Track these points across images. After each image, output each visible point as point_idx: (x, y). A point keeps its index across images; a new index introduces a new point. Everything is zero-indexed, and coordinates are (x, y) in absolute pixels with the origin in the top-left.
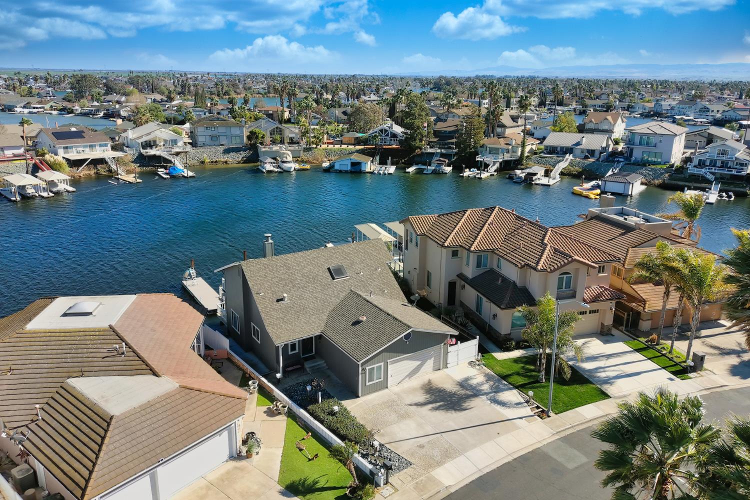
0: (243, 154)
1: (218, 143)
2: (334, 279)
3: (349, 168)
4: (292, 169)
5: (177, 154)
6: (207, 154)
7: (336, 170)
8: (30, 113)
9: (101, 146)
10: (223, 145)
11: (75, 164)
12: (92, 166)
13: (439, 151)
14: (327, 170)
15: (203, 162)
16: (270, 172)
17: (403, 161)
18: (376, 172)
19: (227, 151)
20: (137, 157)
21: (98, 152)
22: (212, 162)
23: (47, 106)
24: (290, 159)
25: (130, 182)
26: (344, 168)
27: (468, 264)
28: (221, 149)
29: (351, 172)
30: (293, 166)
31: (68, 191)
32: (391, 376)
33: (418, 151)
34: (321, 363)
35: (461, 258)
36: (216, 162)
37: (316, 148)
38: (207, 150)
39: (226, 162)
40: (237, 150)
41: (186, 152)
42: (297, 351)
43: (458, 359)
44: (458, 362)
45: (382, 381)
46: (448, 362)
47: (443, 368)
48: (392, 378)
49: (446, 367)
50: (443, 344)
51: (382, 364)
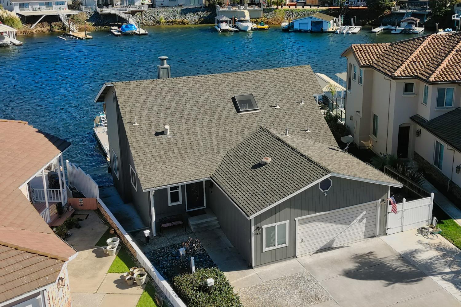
0: (201, 14)
1: (176, 3)
2: (238, 111)
3: (309, 28)
4: (249, 29)
5: (133, 13)
6: (163, 15)
7: (296, 30)
10: (181, 6)
11: (29, 20)
12: (46, 23)
13: (410, 11)
14: (286, 30)
15: (158, 23)
16: (225, 31)
17: (370, 22)
18: (338, 31)
19: (184, 12)
20: (93, 16)
21: (54, 10)
22: (168, 22)
24: (248, 17)
25: (79, 38)
26: (303, 28)
27: (425, 102)
28: (179, 9)
29: (311, 32)
30: (250, 25)
31: (14, 44)
32: (302, 241)
33: (387, 12)
34: (211, 219)
35: (417, 94)
36: (172, 22)
37: (277, 8)
38: (164, 10)
39: (182, 23)
40: (195, 11)
41: (142, 11)
42: (180, 202)
43: (402, 223)
44: (402, 227)
45: (286, 247)
46: (388, 227)
47: (380, 235)
48: (303, 243)
49: (384, 233)
50: (380, 200)
51: (287, 222)
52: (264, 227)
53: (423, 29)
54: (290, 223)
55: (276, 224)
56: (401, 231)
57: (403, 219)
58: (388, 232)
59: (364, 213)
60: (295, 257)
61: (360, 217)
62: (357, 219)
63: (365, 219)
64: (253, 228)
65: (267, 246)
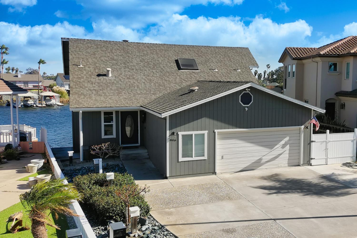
32: (222, 157)
43: (327, 155)
44: (326, 159)
45: (205, 160)
46: (312, 157)
47: (304, 164)
48: (223, 161)
49: (308, 163)
50: (303, 127)
51: (206, 132)
52: (181, 134)
54: (209, 134)
55: (194, 133)
56: (325, 164)
57: (327, 151)
58: (312, 162)
59: (287, 139)
60: (214, 173)
61: (283, 142)
62: (280, 144)
63: (288, 145)
64: (168, 133)
65: (183, 156)
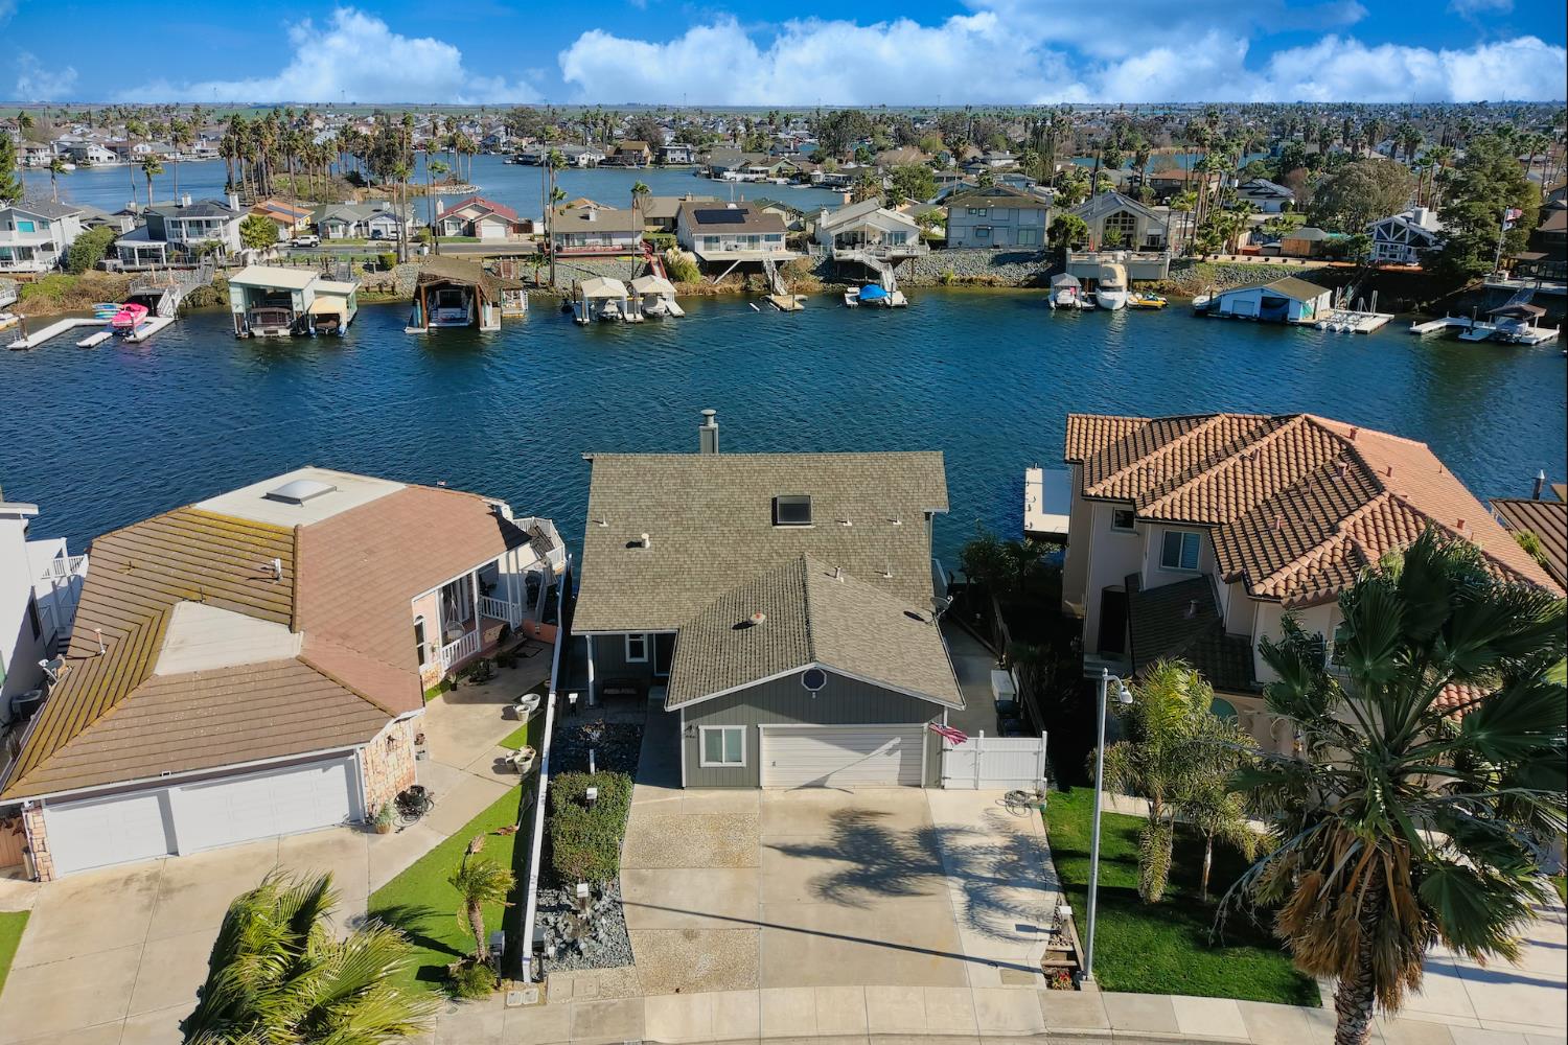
0: (1033, 267)
1: (988, 242)
2: (773, 523)
3: (1256, 311)
4: (1119, 305)
5: (896, 262)
6: (953, 266)
7: (1224, 313)
8: (745, 180)
9: (768, 239)
10: (997, 247)
12: (741, 275)
13: (1531, 285)
14: (1205, 313)
15: (943, 281)
16: (1065, 308)
17: (1425, 304)
18: (1324, 325)
19: (999, 261)
20: (822, 264)
21: (760, 250)
22: (962, 281)
23: (773, 170)
24: (1121, 280)
25: (782, 309)
26: (1242, 311)
28: (988, 256)
29: (1260, 321)
30: (1120, 299)
31: (671, 315)
33: (1473, 283)
35: (1140, 534)
36: (970, 281)
37: (1202, 261)
38: (960, 256)
39: (990, 283)
40: (1020, 259)
41: (914, 258)
43: (977, 774)
44: (976, 781)
45: (743, 768)
46: (945, 774)
47: (928, 786)
49: (937, 784)
50: (926, 725)
51: (744, 728)
52: (702, 728)
53: (1557, 332)
54: (748, 730)
55: (723, 728)
56: (974, 788)
58: (946, 783)
59: (897, 741)
60: (759, 787)
61: (889, 745)
62: (883, 748)
63: (899, 753)
64: (683, 724)
65: (707, 760)
